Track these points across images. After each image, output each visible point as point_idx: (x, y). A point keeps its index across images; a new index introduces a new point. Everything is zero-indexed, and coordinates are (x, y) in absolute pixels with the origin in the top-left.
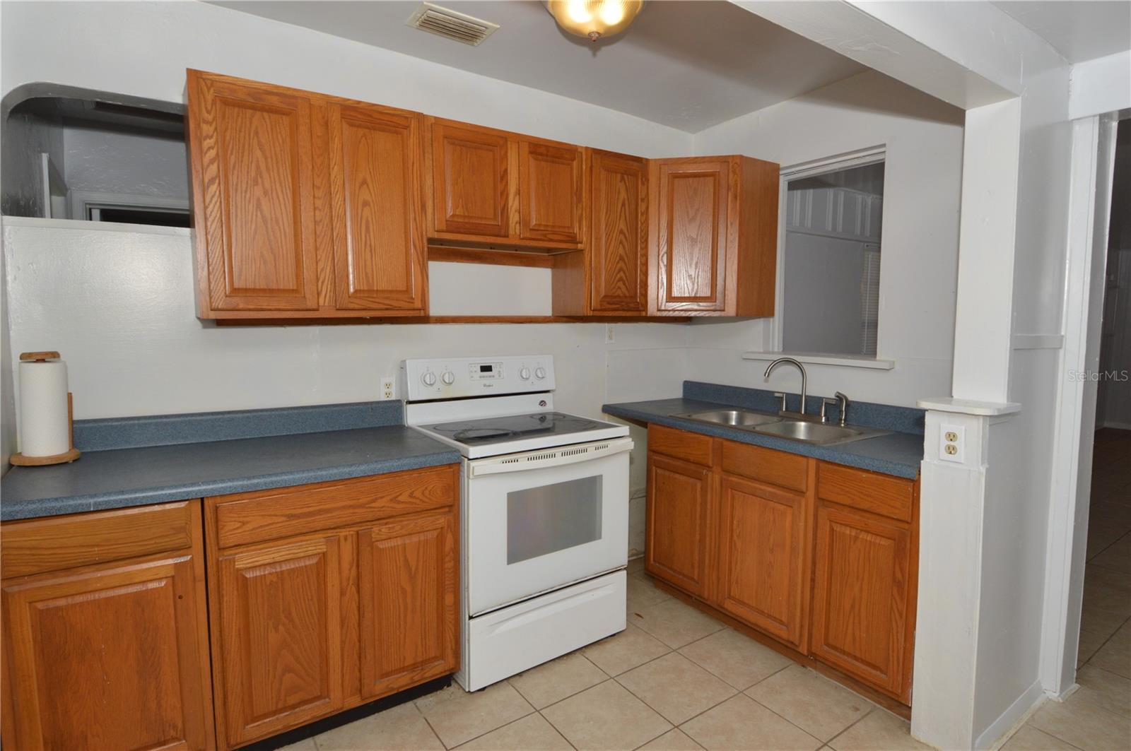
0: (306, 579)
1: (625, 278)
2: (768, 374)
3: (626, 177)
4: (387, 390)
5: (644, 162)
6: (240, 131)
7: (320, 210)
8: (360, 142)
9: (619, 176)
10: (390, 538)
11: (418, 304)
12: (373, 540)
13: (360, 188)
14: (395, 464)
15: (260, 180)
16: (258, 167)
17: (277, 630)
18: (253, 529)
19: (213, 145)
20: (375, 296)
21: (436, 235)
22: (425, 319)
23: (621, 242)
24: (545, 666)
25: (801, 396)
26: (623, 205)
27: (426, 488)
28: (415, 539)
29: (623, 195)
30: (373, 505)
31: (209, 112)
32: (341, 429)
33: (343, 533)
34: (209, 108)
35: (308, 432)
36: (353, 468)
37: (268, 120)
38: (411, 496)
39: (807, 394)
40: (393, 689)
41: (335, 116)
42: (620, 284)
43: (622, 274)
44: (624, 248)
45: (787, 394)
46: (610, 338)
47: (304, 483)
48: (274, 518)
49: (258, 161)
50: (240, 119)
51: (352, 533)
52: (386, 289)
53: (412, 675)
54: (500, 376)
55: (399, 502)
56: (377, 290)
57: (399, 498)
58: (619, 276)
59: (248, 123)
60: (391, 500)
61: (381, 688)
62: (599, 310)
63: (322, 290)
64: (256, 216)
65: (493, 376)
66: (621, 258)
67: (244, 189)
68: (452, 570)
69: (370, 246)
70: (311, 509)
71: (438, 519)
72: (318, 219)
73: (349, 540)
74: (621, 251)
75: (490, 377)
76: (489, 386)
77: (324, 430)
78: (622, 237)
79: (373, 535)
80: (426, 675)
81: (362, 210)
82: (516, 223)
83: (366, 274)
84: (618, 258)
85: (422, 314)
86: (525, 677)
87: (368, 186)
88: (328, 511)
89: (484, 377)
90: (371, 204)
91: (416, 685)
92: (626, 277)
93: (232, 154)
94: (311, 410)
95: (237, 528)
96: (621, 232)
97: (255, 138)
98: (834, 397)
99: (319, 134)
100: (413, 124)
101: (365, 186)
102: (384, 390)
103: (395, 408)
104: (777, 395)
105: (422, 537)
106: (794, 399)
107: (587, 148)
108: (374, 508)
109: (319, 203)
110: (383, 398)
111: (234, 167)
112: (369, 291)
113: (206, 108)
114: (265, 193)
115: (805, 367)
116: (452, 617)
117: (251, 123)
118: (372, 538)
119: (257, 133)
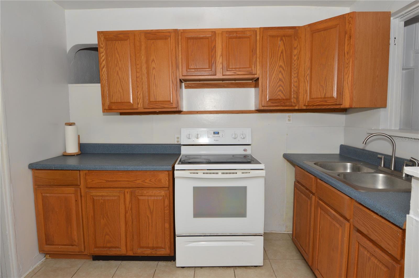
0: (113, 204)
1: (283, 90)
3: (284, 38)
4: (178, 140)
5: (297, 28)
6: (112, 49)
7: (139, 73)
8: (151, 45)
9: (279, 39)
10: (142, 196)
11: (174, 106)
12: (136, 195)
13: (151, 62)
15: (118, 65)
16: (117, 60)
17: (103, 219)
18: (96, 183)
19: (103, 55)
20: (158, 103)
21: (183, 78)
22: (179, 112)
23: (280, 72)
24: (215, 268)
25: (391, 157)
26: (282, 53)
27: (157, 179)
28: (153, 198)
29: (282, 47)
30: (136, 182)
31: (102, 44)
33: (126, 190)
34: (102, 43)
35: (147, 153)
37: (120, 43)
38: (150, 180)
39: (396, 156)
40: (144, 254)
41: (143, 37)
42: (280, 93)
43: (281, 88)
44: (282, 74)
46: (289, 120)
47: (112, 170)
48: (102, 180)
49: (117, 59)
50: (111, 45)
51: (129, 191)
52: (161, 100)
53: (152, 251)
54: (222, 136)
55: (145, 182)
56: (158, 101)
57: (145, 181)
58: (279, 89)
59: (114, 46)
60: (142, 181)
61: (140, 252)
62: (266, 106)
63: (139, 102)
64: (117, 77)
65: (219, 137)
66: (280, 80)
67: (113, 68)
68: (168, 214)
69: (156, 84)
70: (114, 180)
71: (161, 192)
72: (138, 76)
73: (129, 193)
74: (280, 76)
76: (217, 141)
77: (152, 153)
78: (281, 69)
79: (136, 193)
80: (157, 253)
81: (153, 71)
82: (221, 69)
83: (154, 95)
84: (278, 80)
85: (177, 110)
86: (202, 269)
87: (155, 62)
88: (119, 181)
89: (215, 136)
90: (156, 68)
91: (153, 255)
92: (283, 88)
93: (109, 57)
95: (91, 182)
96: (281, 66)
97: (116, 50)
99: (138, 45)
100: (173, 35)
101: (154, 62)
102: (176, 140)
103: (178, 147)
104: (379, 156)
105: (155, 198)
106: (388, 159)
107: (260, 28)
108: (136, 183)
109: (138, 70)
110: (176, 143)
111: (110, 62)
112: (155, 101)
113: (101, 43)
114: (120, 69)
115: (394, 139)
116: (168, 233)
117: (115, 45)
118: (135, 194)
119: (117, 49)
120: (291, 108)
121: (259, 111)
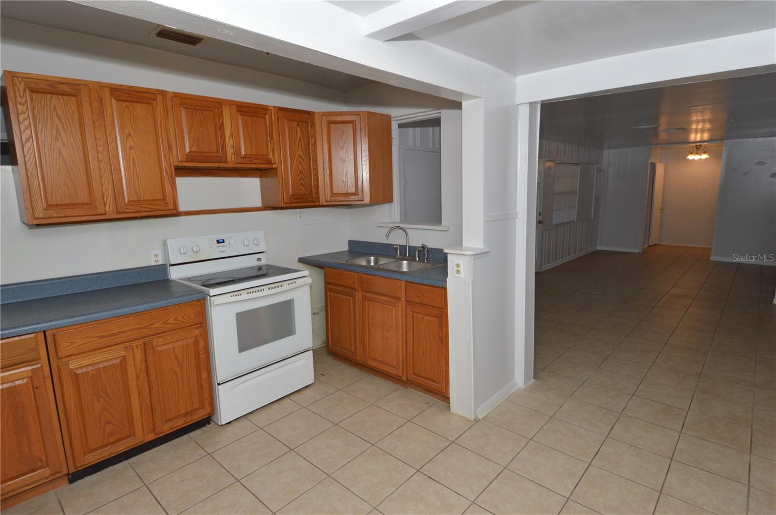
0: (115, 372)
1: (304, 184)
2: (387, 235)
3: (300, 123)
4: (156, 259)
5: (311, 113)
6: (44, 108)
7: (101, 153)
8: (124, 111)
9: (296, 123)
10: (164, 345)
11: (171, 207)
12: (154, 346)
13: (127, 139)
14: (164, 302)
15: (59, 137)
16: (58, 129)
17: (99, 401)
18: (79, 346)
19: (26, 118)
20: (142, 203)
21: (180, 164)
22: (178, 214)
23: (300, 162)
24: (267, 406)
25: (406, 246)
26: (300, 140)
27: (185, 315)
28: (180, 343)
29: (299, 134)
30: (152, 327)
31: (21, 97)
32: (127, 284)
33: (135, 344)
34: (22, 94)
35: (105, 288)
36: (138, 307)
37: (61, 100)
38: (176, 319)
39: (409, 245)
40: (174, 428)
41: (107, 95)
42: (301, 187)
43: (302, 181)
44: (302, 166)
45: (400, 246)
46: (300, 217)
47: (108, 317)
48: (91, 338)
49: (57, 126)
50: (43, 101)
51: (140, 343)
52: (149, 199)
53: (185, 419)
54: (230, 245)
55: (168, 324)
56: (144, 200)
57: (168, 322)
58: (300, 182)
59: (49, 103)
60: (163, 323)
61: (167, 428)
62: (289, 203)
63: (107, 202)
64: (59, 159)
65: (225, 246)
66: (301, 172)
67: (49, 143)
68: (204, 359)
69: (137, 173)
70: (114, 332)
71: (194, 331)
72: (100, 159)
73: (139, 347)
74: (301, 168)
75: (223, 246)
76: (223, 252)
77: (116, 286)
78: (300, 159)
79: (154, 343)
80: (194, 418)
81: (130, 152)
82: (232, 154)
83: (136, 191)
84: (299, 172)
85: (175, 212)
86: (254, 414)
87: (132, 138)
88: (124, 332)
89: (219, 246)
90: (135, 147)
91: (188, 424)
92: (305, 182)
93: (39, 123)
94: (106, 274)
95: (68, 346)
96: (300, 156)
97: (54, 112)
98: (421, 246)
99: (96, 106)
100: (159, 97)
101: (130, 137)
102: (154, 259)
103: (162, 269)
104: (395, 246)
105: (185, 342)
106: (403, 248)
107: (274, 107)
108: (153, 328)
109: (100, 149)
110: (154, 264)
111: (42, 131)
112: (138, 201)
113: (20, 95)
114: (64, 145)
115: (407, 230)
116: (207, 385)
117: (50, 102)
118: (153, 345)
119: (55, 109)
120: (312, 204)
121: (266, 207)
